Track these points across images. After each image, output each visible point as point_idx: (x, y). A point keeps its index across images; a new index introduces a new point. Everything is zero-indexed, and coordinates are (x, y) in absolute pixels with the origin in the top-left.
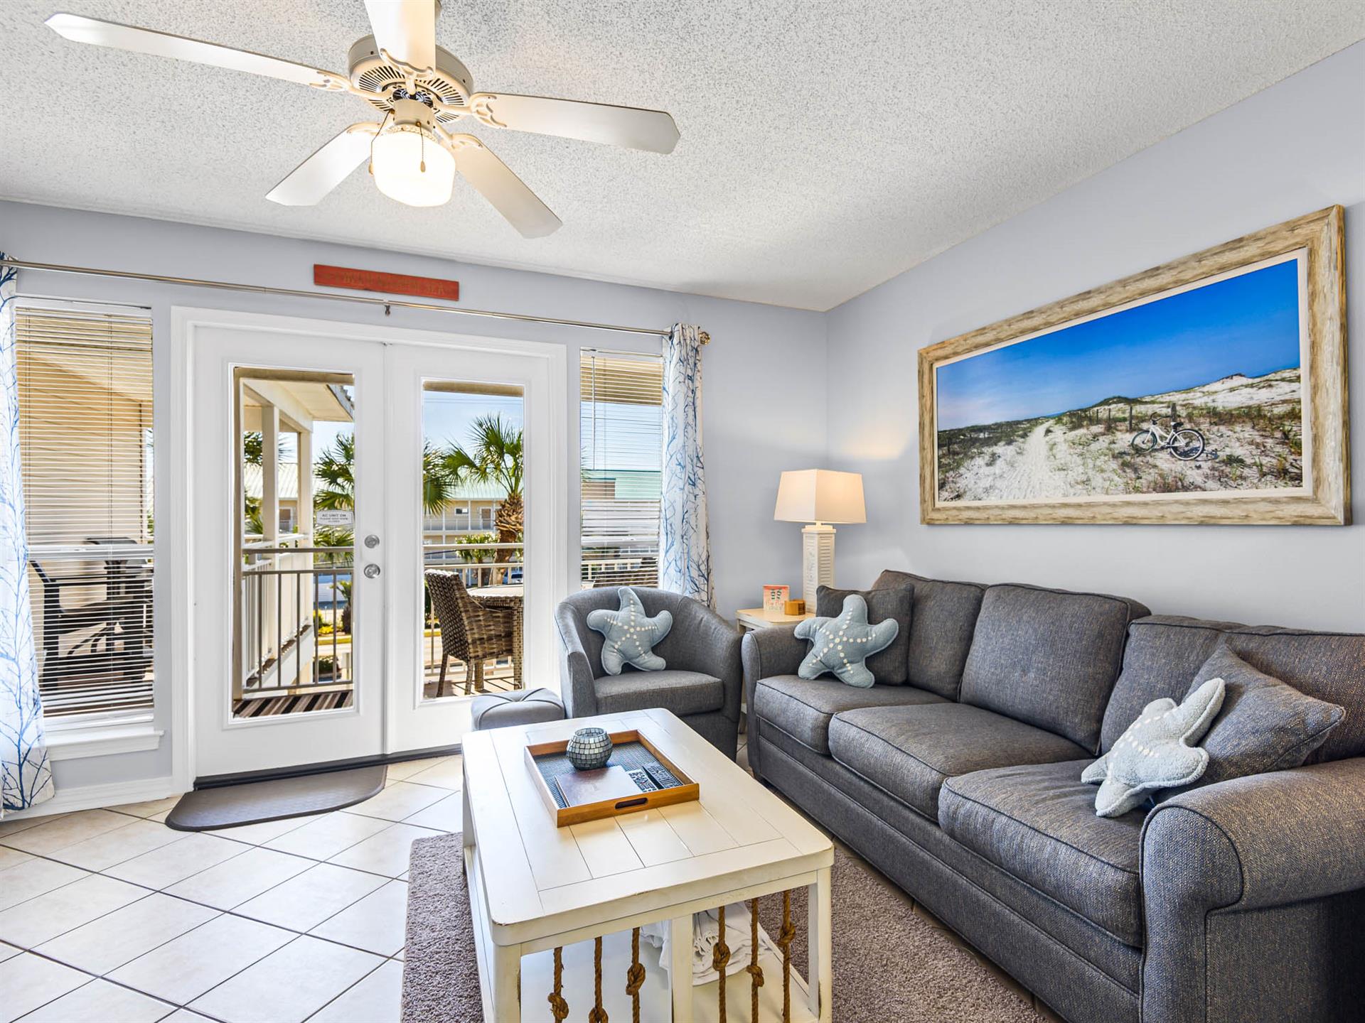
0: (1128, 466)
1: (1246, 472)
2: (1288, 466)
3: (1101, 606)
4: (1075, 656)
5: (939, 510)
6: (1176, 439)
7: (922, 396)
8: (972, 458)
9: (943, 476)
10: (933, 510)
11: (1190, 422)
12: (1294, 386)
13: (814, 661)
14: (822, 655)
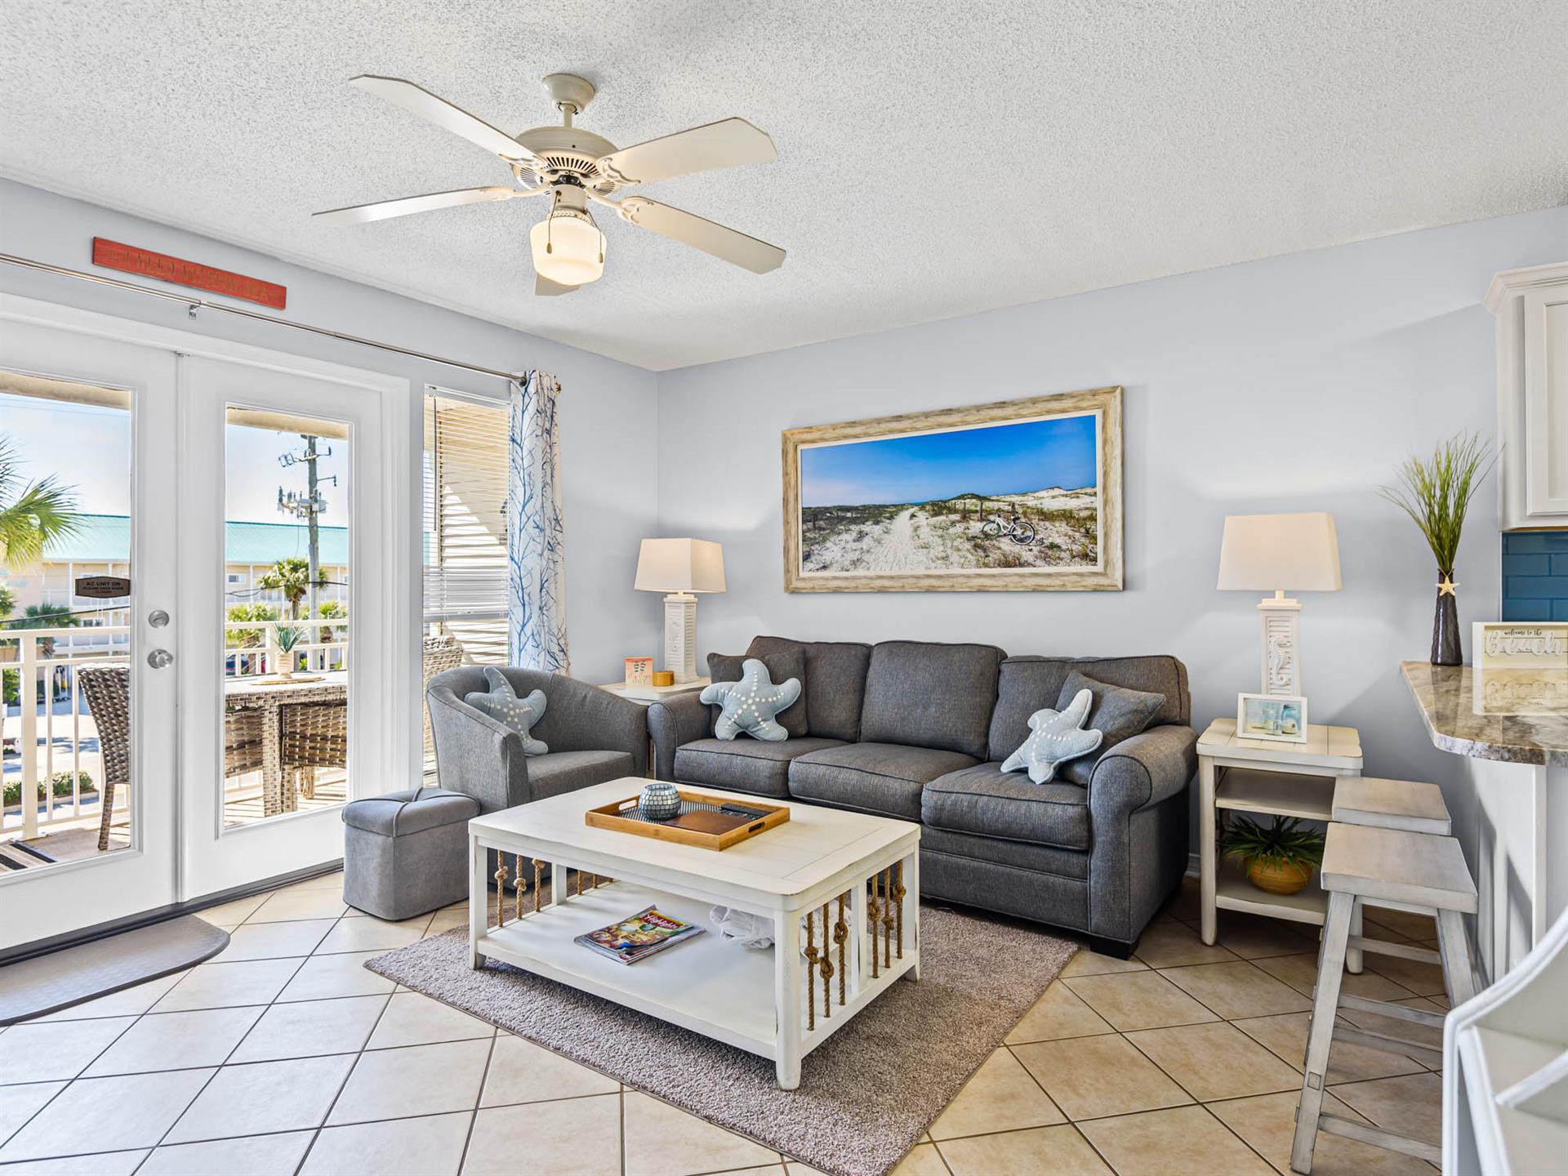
0: (978, 547)
1: (1063, 554)
2: (1088, 551)
3: (979, 652)
4: (966, 691)
5: (804, 579)
6: (1014, 529)
7: (786, 474)
8: (839, 534)
9: (808, 549)
10: (797, 579)
11: (1025, 517)
12: (1093, 498)
13: (729, 723)
14: (736, 716)
